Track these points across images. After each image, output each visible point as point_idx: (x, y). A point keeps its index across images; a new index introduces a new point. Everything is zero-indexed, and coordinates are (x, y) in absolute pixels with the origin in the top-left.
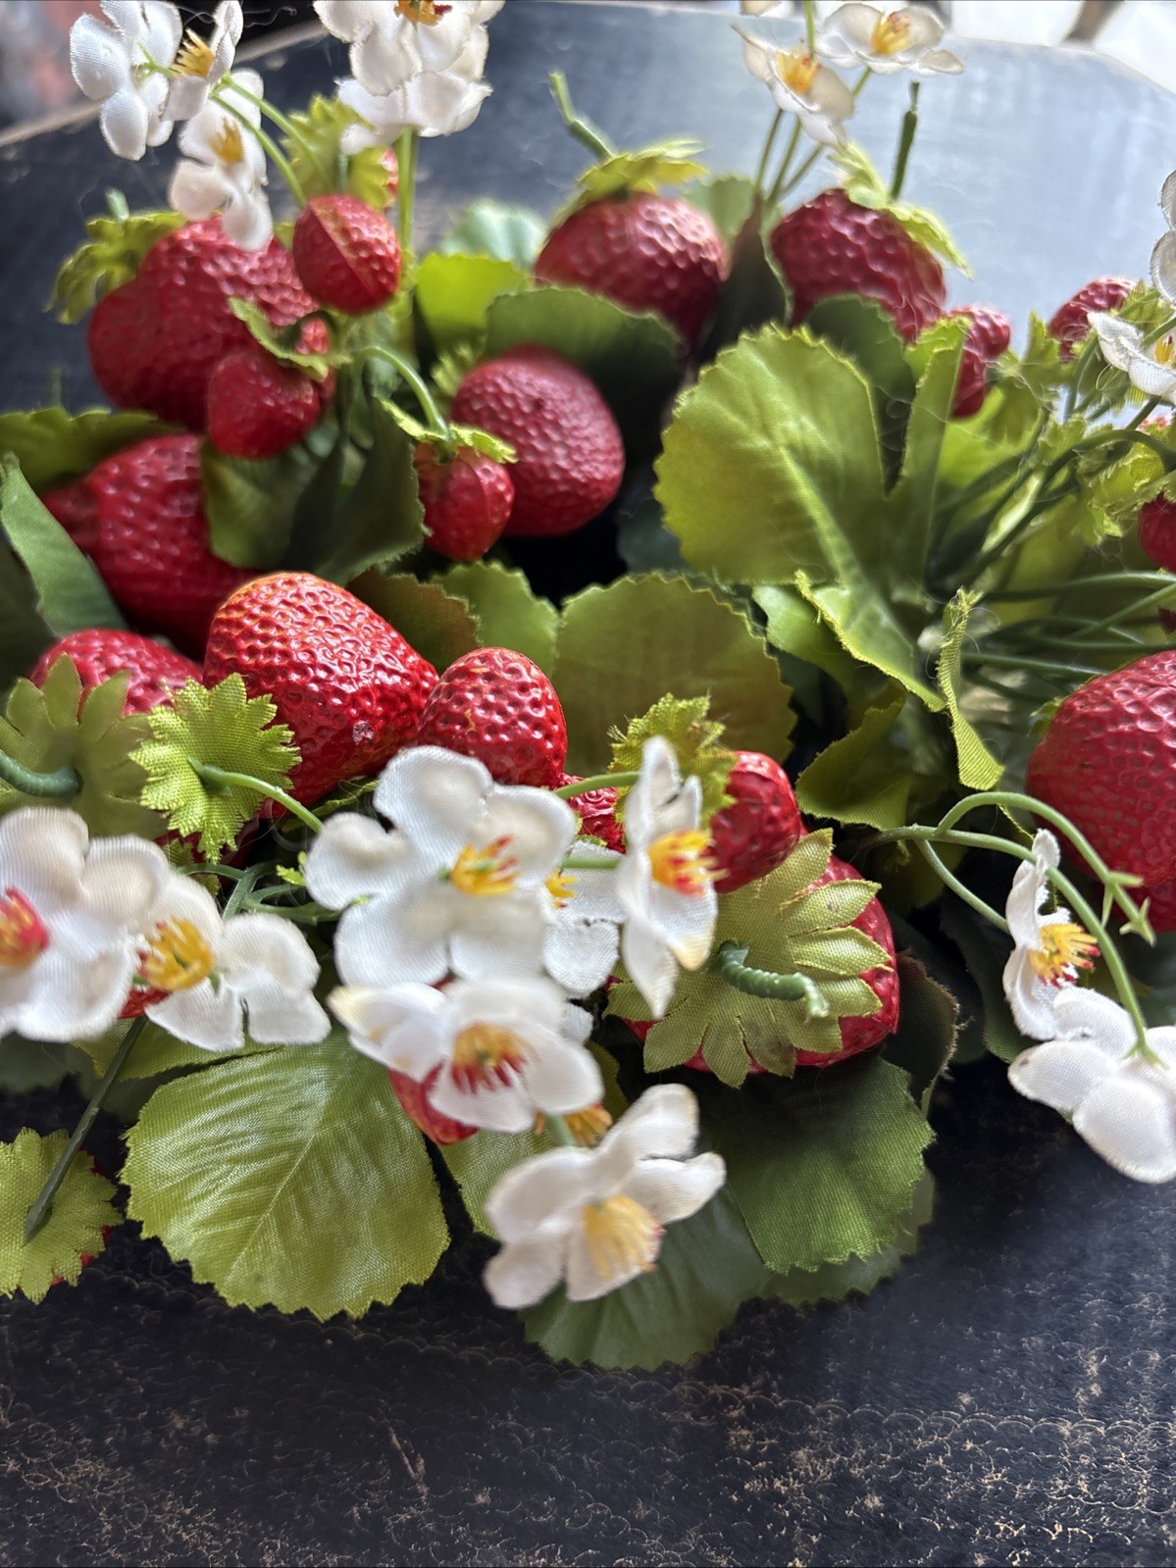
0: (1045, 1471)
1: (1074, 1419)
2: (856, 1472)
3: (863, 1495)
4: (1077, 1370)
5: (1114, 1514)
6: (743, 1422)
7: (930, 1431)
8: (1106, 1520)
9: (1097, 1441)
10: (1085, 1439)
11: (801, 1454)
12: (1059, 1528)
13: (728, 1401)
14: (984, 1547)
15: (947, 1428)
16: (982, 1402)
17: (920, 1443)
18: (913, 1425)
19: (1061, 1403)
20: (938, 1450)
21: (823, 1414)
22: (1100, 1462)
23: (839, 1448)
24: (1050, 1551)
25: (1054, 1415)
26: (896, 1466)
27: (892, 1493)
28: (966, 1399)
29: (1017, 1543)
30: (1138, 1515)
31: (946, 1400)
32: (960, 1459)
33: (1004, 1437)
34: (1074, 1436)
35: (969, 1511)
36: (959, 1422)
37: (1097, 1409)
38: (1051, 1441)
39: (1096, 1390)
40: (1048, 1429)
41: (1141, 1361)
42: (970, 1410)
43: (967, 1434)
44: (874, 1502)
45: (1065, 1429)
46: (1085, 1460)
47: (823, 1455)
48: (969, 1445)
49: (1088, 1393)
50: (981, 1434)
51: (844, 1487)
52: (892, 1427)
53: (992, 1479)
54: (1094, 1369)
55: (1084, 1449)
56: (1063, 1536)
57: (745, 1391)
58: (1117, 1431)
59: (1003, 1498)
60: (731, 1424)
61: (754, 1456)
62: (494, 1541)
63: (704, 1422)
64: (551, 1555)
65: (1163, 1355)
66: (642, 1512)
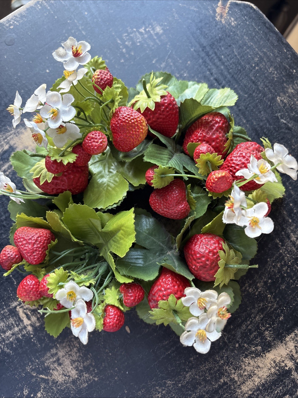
0: (283, 258)
1: (281, 249)
2: (265, 280)
3: (268, 281)
4: (277, 244)
5: (293, 255)
6: (249, 288)
7: (268, 267)
8: (293, 257)
9: (285, 249)
10: (284, 250)
11: (258, 285)
12: (290, 263)
13: (246, 288)
14: (285, 273)
15: (270, 265)
16: (270, 258)
17: (269, 270)
18: (266, 269)
19: (278, 249)
20: (271, 268)
21: (256, 278)
22: (287, 251)
23: (261, 279)
24: (291, 266)
25: (279, 251)
26: (268, 275)
27: (270, 278)
28: (269, 259)
29: (287, 269)
30: (296, 252)
31: (267, 262)
32: (274, 267)
33: (276, 259)
34: (282, 251)
35: (280, 271)
36: (270, 263)
37: (282, 245)
38: (281, 254)
39: (280, 244)
40: (279, 253)
41: (282, 235)
42: (270, 260)
43: (272, 263)
44: (270, 281)
45: (281, 251)
46: (286, 253)
47: (260, 282)
48: (273, 264)
49: (280, 245)
50: (273, 262)
51: (266, 283)
52: (264, 271)
53: (279, 265)
54: (278, 241)
55: (285, 251)
56: (291, 263)
57: (246, 285)
58: (286, 246)
59: (282, 266)
60: (248, 290)
61: (254, 290)
62: (238, 329)
63: (246, 293)
64: (244, 324)
65: (284, 232)
66: (249, 309)
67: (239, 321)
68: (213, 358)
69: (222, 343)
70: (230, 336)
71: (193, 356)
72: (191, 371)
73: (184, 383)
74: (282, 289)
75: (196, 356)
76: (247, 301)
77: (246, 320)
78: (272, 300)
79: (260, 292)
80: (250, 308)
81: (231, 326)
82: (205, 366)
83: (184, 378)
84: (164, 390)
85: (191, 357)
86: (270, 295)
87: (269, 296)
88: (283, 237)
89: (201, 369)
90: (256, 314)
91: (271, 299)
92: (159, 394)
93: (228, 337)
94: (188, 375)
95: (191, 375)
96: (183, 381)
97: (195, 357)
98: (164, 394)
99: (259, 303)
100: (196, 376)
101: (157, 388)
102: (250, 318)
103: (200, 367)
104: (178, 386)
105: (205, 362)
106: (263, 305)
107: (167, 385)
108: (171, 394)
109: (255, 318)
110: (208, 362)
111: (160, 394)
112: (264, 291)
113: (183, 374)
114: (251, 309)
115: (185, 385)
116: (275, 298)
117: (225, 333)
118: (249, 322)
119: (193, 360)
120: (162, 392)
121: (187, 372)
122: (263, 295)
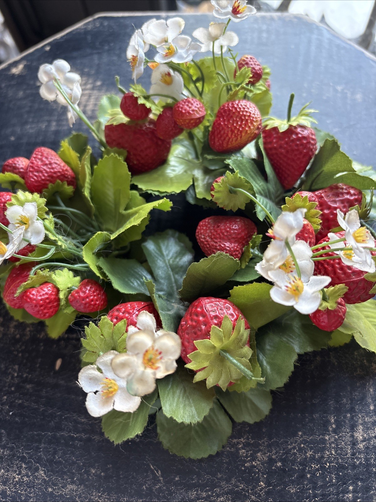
0: (323, 450)
1: (329, 435)
2: (273, 457)
3: (276, 463)
4: (328, 422)
5: (342, 459)
6: (243, 448)
7: (292, 443)
8: (340, 460)
9: (336, 440)
10: (333, 440)
11: (259, 454)
12: (328, 464)
13: (238, 443)
14: (309, 472)
15: (296, 442)
16: (304, 433)
17: (289, 447)
18: (287, 442)
19: (325, 431)
20: (294, 448)
21: (264, 443)
22: (337, 445)
23: (269, 451)
24: (326, 471)
25: (324, 435)
26: (283, 454)
27: (283, 461)
28: (300, 433)
29: (318, 470)
30: (348, 458)
31: (295, 434)
32: (300, 450)
33: (312, 442)
34: (329, 439)
35: (304, 463)
36: (299, 440)
37: (335, 431)
38: (324, 441)
39: (334, 426)
40: (322, 438)
41: (345, 417)
42: (302, 436)
43: (302, 443)
44: (279, 464)
45: (327, 438)
46: (333, 445)
47: (265, 454)
48: (302, 446)
49: (332, 427)
50: (305, 442)
51: (271, 461)
52: (282, 444)
53: (309, 454)
54: (333, 421)
55: (333, 443)
56: (329, 466)
57: (242, 440)
58: (340, 437)
59: (313, 458)
60: (240, 449)
61: (247, 457)
62: (182, 489)
63: (233, 450)
64: (197, 491)
65: (351, 414)
66: (219, 476)
67: (193, 480)
68: (118, 497)
69: (146, 487)
70: (164, 488)
71: (98, 468)
72: (78, 486)
73: (58, 492)
74: (289, 491)
75: (101, 473)
76: (226, 463)
77: (202, 487)
78: (262, 493)
79: (255, 467)
80: (222, 477)
81: (176, 476)
82: (99, 497)
83: (63, 487)
84: (28, 477)
85: (94, 468)
86: (265, 484)
87: (262, 483)
88: (345, 422)
89: (92, 495)
90: (223, 493)
91: (261, 491)
92: (18, 475)
93: (160, 488)
94: (70, 487)
95: (73, 491)
96: (59, 489)
97: (98, 472)
98: (23, 482)
99: (239, 481)
100: (79, 498)
101: (24, 466)
102: (211, 490)
103: (92, 492)
104: (46, 489)
105: (104, 492)
106: (243, 489)
107: (36, 474)
108: (30, 490)
109: (218, 496)
110: (108, 495)
111: (20, 476)
112: (259, 471)
113: (67, 480)
114: (221, 479)
115: (56, 496)
116: (268, 493)
117: (162, 479)
118: (204, 494)
119: (94, 474)
120: (24, 476)
121: (73, 482)
122: (255, 475)
